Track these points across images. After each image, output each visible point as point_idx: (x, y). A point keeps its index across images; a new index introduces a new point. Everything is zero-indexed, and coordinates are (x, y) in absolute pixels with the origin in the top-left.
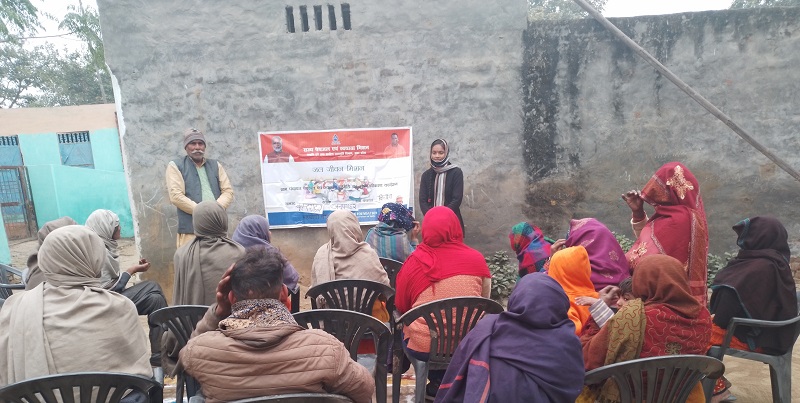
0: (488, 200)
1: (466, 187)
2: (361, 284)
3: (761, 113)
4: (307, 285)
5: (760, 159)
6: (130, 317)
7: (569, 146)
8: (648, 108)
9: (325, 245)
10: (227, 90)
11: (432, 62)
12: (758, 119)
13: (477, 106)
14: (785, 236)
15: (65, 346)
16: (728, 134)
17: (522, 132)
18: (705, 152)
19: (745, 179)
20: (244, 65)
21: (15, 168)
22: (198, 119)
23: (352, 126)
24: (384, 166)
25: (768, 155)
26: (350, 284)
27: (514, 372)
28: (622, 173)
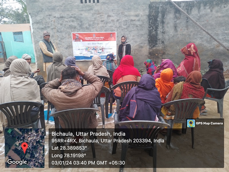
0: (138, 54)
1: (132, 49)
2: (101, 77)
3: (216, 30)
5: (215, 43)
6: (35, 85)
7: (161, 38)
8: (184, 28)
10: (63, 20)
11: (122, 13)
12: (215, 32)
13: (135, 26)
14: (222, 65)
15: (16, 93)
16: (207, 36)
17: (148, 34)
18: (200, 41)
19: (211, 49)
20: (68, 13)
22: (54, 28)
23: (99, 31)
25: (218, 42)
27: (143, 103)
28: (176, 46)
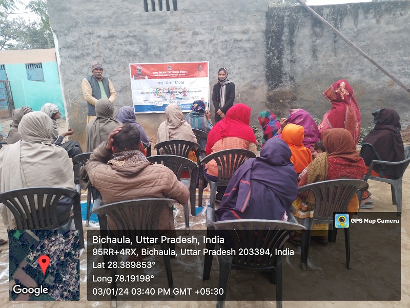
0: (248, 100)
2: (182, 142)
3: (387, 56)
4: (155, 143)
5: (387, 79)
6: (65, 158)
7: (289, 72)
8: (330, 53)
9: (165, 122)
10: (113, 42)
11: (219, 28)
12: (385, 59)
13: (242, 51)
14: (398, 118)
15: (31, 172)
16: (370, 66)
17: (265, 64)
18: (358, 75)
19: (379, 89)
20: (122, 28)
21: (3, 82)
22: (98, 56)
23: (178, 61)
24: (194, 82)
25: (391, 77)
26: (177, 142)
28: (316, 86)
